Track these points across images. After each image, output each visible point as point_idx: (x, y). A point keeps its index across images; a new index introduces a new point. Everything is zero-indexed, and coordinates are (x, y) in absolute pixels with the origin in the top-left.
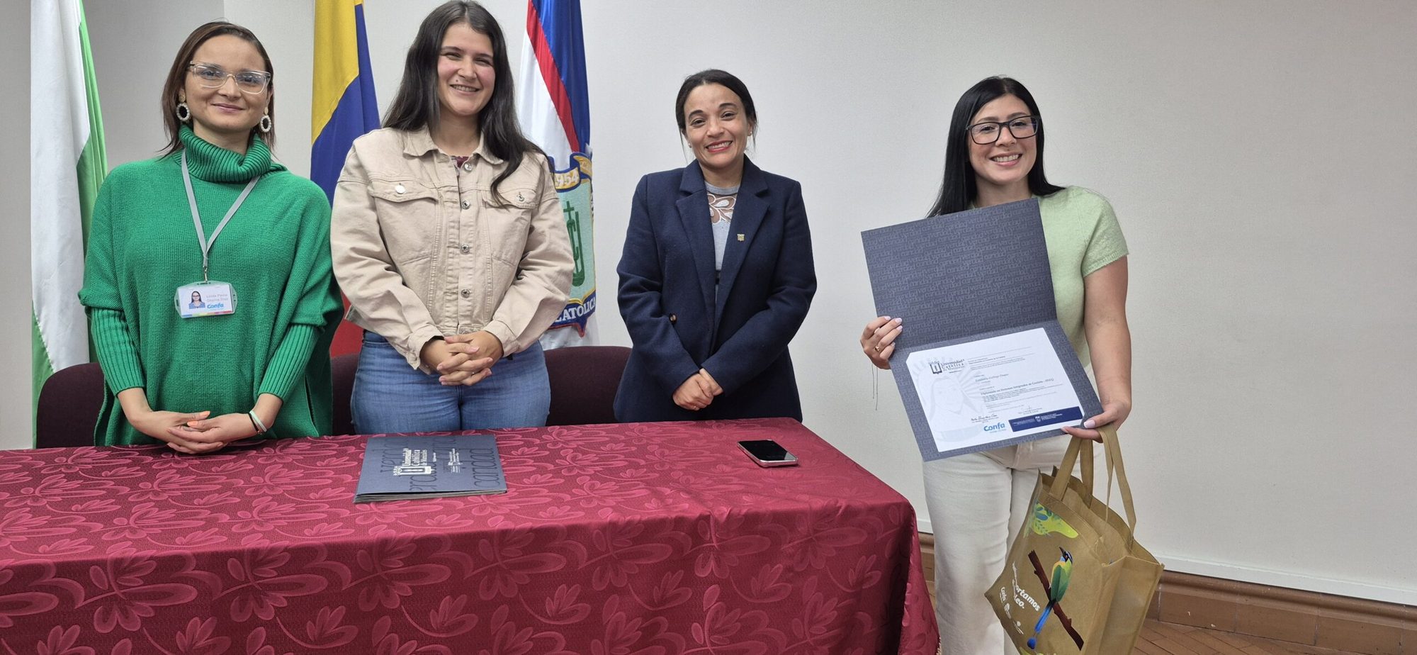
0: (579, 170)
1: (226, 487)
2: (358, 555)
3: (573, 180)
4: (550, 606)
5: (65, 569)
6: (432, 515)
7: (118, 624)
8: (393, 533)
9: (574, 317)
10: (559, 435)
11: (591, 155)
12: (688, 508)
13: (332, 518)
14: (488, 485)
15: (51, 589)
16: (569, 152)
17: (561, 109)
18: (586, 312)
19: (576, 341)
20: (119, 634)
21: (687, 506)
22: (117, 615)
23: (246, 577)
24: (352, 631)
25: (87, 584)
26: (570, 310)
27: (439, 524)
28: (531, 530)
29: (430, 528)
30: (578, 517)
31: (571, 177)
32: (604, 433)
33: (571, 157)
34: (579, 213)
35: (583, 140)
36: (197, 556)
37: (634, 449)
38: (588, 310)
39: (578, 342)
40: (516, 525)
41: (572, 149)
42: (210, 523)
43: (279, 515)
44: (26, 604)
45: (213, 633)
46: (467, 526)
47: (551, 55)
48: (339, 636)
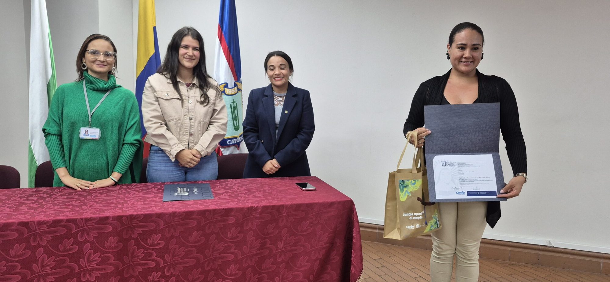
0: (237, 87)
1: (117, 198)
2: (166, 217)
3: (235, 91)
4: (229, 235)
5: (68, 221)
6: (190, 205)
7: (86, 238)
8: (177, 210)
9: (235, 142)
10: (232, 182)
11: (242, 82)
12: (276, 203)
13: (156, 206)
14: (207, 198)
15: (64, 226)
16: (234, 81)
17: (231, 64)
18: (240, 141)
19: (236, 151)
20: (86, 241)
21: (276, 202)
22: (86, 235)
23: (129, 223)
24: (163, 243)
25: (76, 225)
26: (234, 140)
27: (193, 207)
28: (223, 209)
29: (190, 209)
30: (240, 205)
31: (234, 90)
32: (248, 181)
33: (235, 83)
34: (238, 103)
35: (239, 75)
36: (113, 217)
37: (259, 186)
38: (241, 140)
39: (237, 152)
40: (219, 207)
41: (235, 80)
42: (115, 207)
43: (138, 205)
44: (56, 232)
45: (117, 242)
46: (202, 208)
47: (227, 45)
48: (159, 244)
